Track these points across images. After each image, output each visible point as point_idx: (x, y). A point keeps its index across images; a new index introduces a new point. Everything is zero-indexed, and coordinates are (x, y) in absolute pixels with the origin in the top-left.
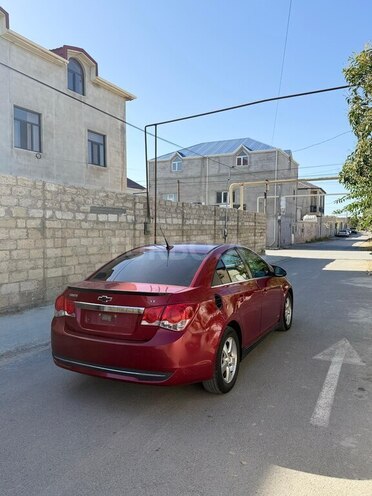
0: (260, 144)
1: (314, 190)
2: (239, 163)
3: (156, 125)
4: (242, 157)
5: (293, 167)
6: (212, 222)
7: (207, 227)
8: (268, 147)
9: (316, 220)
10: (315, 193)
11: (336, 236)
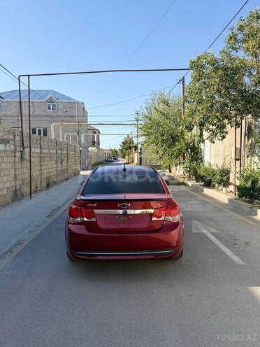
0: (64, 96)
1: (95, 131)
2: (49, 108)
3: (29, 76)
4: (51, 104)
5: (85, 114)
6: (54, 151)
7: (52, 155)
8: (70, 99)
9: (96, 151)
10: (95, 133)
11: (106, 161)
